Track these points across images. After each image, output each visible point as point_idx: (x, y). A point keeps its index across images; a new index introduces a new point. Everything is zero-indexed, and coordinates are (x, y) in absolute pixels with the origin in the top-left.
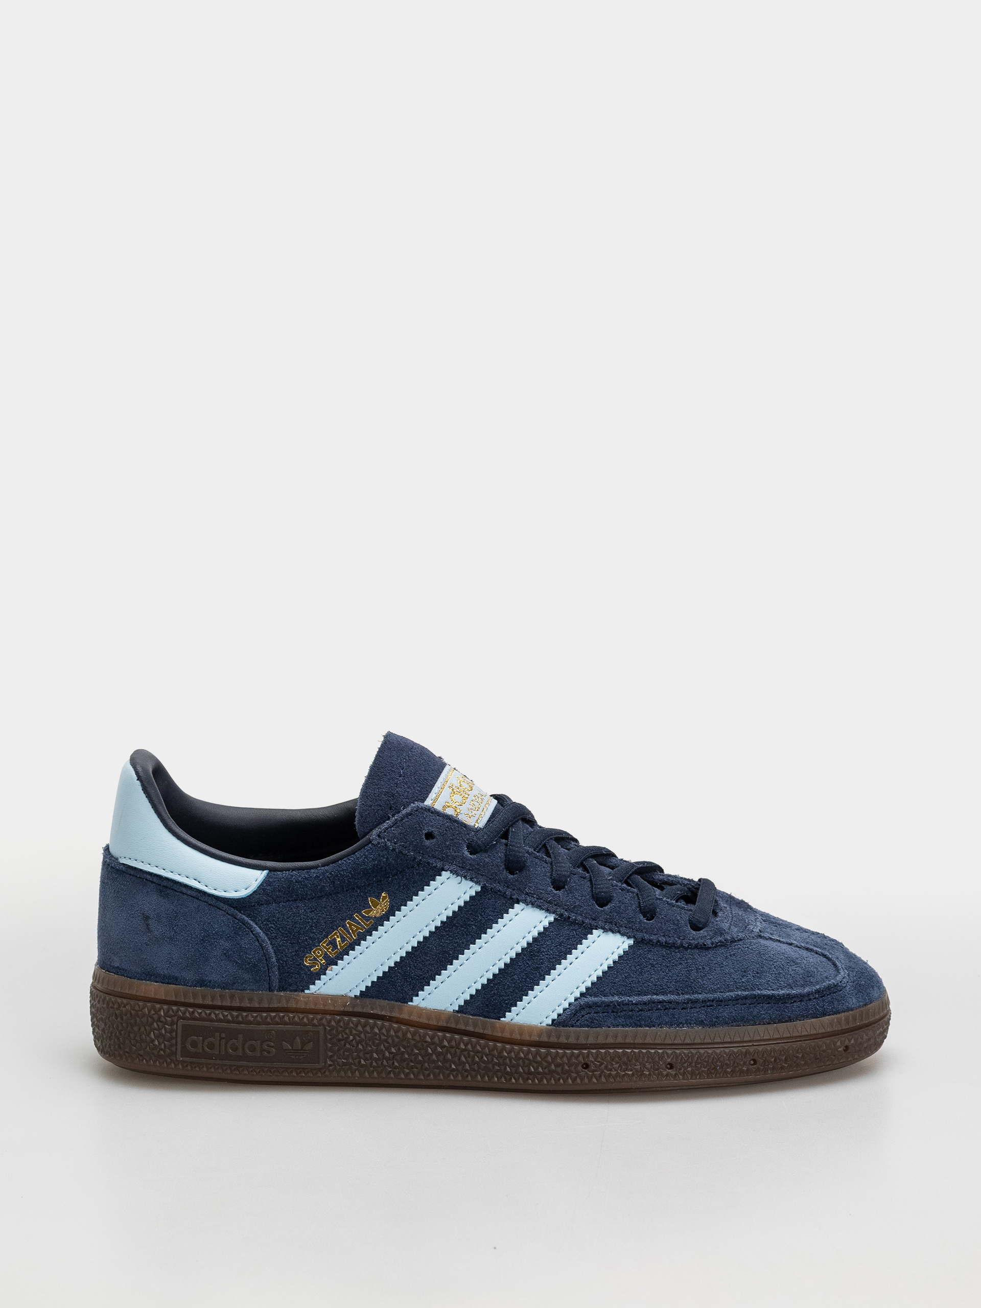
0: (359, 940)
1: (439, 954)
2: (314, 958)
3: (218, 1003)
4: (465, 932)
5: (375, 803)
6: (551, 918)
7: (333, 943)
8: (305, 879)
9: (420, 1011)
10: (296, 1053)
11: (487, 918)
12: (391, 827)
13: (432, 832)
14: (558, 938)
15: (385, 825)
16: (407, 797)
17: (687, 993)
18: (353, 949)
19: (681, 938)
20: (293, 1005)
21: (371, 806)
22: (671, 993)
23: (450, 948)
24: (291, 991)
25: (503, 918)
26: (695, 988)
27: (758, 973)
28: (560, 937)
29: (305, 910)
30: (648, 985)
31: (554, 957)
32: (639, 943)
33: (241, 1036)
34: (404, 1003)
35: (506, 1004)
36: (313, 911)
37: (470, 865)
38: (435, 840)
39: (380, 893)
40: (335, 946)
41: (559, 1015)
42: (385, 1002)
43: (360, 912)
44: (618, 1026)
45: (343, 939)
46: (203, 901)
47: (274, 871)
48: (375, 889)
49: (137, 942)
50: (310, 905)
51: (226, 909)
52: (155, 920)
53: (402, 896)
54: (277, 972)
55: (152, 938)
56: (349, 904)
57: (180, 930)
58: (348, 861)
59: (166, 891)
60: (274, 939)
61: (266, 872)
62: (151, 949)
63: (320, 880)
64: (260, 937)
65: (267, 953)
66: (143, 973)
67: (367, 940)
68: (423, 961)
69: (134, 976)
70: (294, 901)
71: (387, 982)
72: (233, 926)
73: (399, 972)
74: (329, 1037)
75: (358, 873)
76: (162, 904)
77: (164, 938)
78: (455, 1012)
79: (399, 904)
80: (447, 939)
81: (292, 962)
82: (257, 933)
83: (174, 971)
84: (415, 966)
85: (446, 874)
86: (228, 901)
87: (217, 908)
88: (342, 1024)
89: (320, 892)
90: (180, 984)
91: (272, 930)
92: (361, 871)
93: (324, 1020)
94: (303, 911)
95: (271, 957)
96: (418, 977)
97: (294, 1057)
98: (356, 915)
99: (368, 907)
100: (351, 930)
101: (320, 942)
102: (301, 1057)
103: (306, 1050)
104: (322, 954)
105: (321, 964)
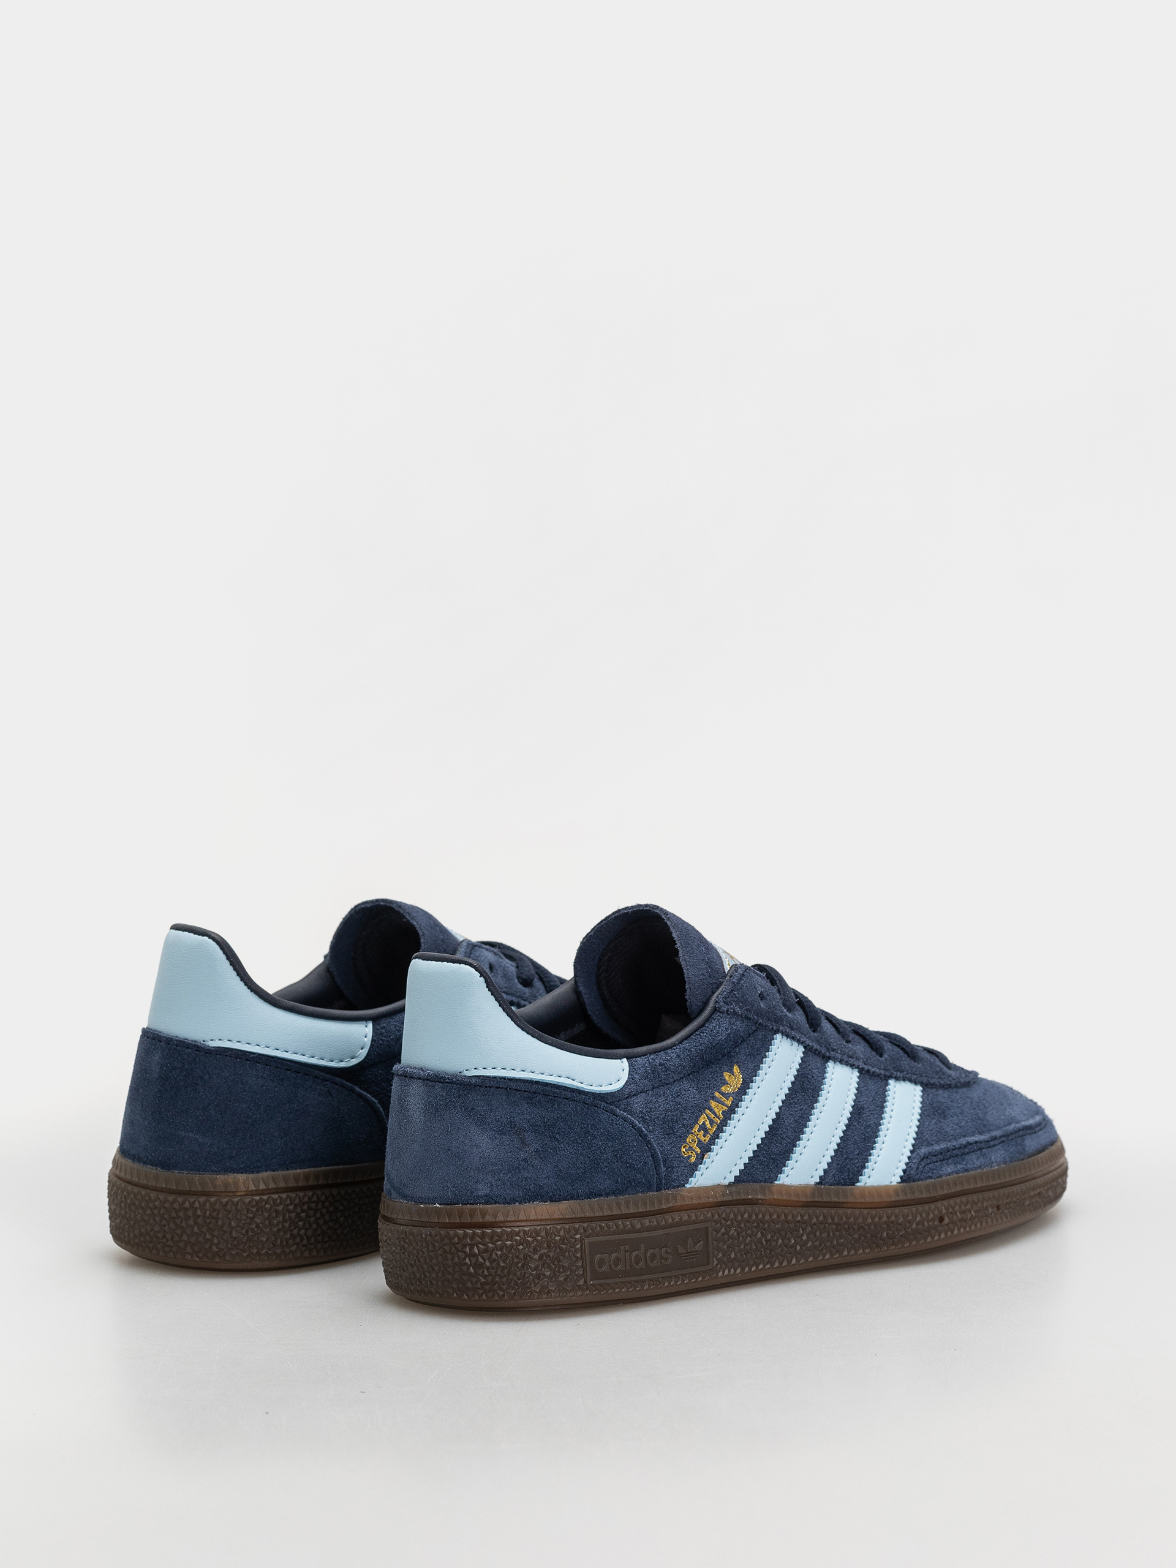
0: (725, 1120)
1: (792, 1123)
2: (689, 1148)
3: (616, 1212)
4: (806, 1097)
6: (861, 1075)
7: (703, 1128)
8: (666, 1060)
9: (788, 1188)
10: (689, 1256)
11: (816, 1080)
13: (762, 992)
14: (869, 1093)
15: (725, 991)
18: (722, 1131)
20: (680, 1202)
24: (674, 1187)
25: (826, 1079)
28: (870, 1091)
29: (672, 1095)
32: (926, 1087)
33: (642, 1246)
34: (772, 1182)
35: (858, 1167)
36: (679, 1095)
38: (766, 1001)
39: (731, 1066)
40: (706, 1131)
41: (904, 1170)
42: (757, 1186)
43: (719, 1089)
45: (712, 1122)
46: (579, 1102)
47: (632, 1058)
48: (726, 1062)
49: (511, 1161)
50: (675, 1090)
51: (604, 1106)
52: (532, 1132)
53: (751, 1066)
54: (663, 1169)
55: (532, 1152)
56: (708, 1083)
57: (563, 1138)
58: (702, 1034)
59: (536, 1097)
60: (652, 1132)
61: (625, 1060)
62: (532, 1166)
63: (681, 1060)
64: (642, 1131)
65: (652, 1148)
66: (526, 1195)
67: (732, 1119)
68: (781, 1134)
69: (513, 1201)
70: (658, 1087)
71: (755, 1163)
72: (616, 1124)
73: (764, 1150)
74: (715, 1233)
75: (714, 1046)
76: (535, 1112)
77: (547, 1151)
78: (817, 1184)
79: (750, 1075)
80: (795, 1107)
81: (673, 1156)
82: (639, 1128)
83: (565, 1185)
84: (776, 1141)
85: (778, 1036)
86: (604, 1097)
87: (595, 1106)
88: (724, 1215)
89: (679, 1073)
90: (572, 1198)
91: (648, 1123)
92: (716, 1044)
93: (709, 1215)
94: (671, 1097)
95: (656, 1153)
96: (780, 1152)
97: (688, 1261)
98: (717, 1094)
99: (725, 1083)
100: (716, 1110)
101: (692, 1128)
102: (694, 1260)
103: (697, 1251)
104: (696, 1142)
105: (696, 1153)
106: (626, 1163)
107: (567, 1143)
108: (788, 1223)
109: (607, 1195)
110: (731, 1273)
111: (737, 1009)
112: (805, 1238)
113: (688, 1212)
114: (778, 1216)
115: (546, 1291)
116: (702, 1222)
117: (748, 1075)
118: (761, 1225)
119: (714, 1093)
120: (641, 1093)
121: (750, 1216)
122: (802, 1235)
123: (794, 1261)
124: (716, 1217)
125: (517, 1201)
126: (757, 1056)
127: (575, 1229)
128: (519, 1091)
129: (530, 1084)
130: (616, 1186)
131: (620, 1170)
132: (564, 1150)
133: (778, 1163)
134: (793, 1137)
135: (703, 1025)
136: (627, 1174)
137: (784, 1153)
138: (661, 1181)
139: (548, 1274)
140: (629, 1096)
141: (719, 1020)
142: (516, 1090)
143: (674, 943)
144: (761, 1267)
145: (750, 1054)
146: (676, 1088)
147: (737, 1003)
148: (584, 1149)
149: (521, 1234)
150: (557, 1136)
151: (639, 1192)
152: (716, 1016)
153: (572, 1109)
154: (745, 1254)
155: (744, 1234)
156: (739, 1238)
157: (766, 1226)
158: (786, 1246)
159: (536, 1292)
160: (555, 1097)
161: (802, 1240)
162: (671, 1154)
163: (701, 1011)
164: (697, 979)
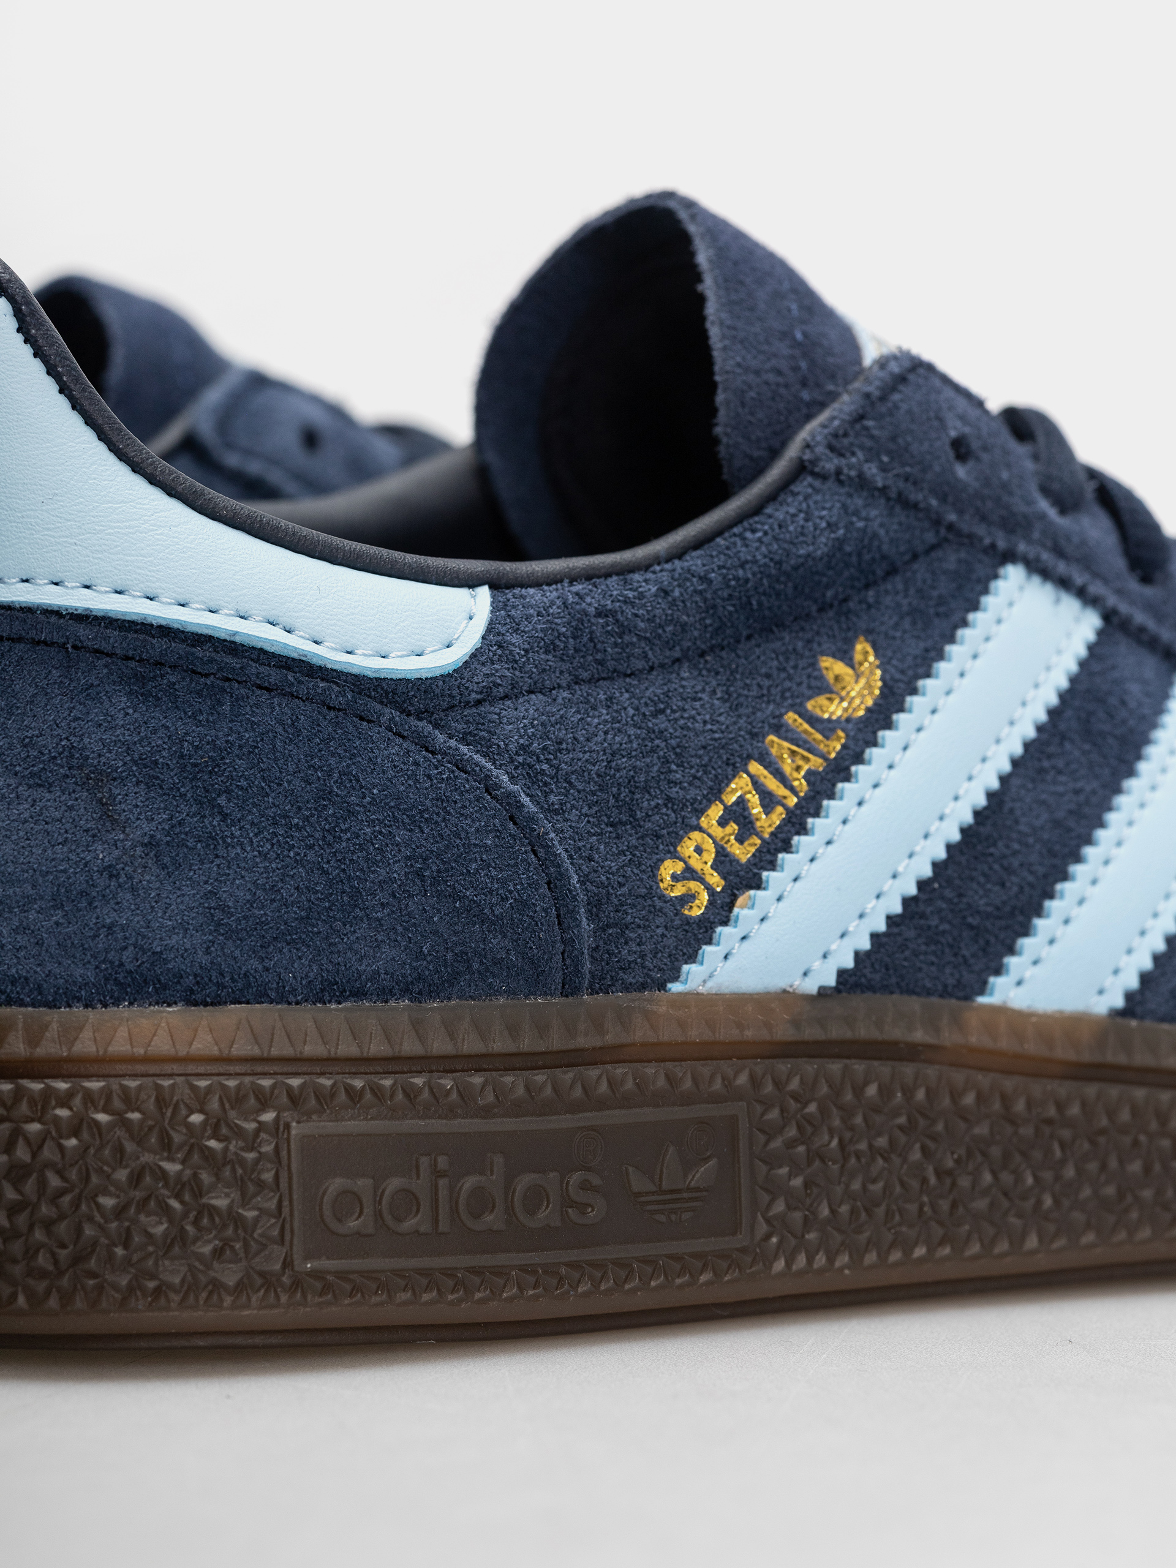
0: (813, 798)
2: (685, 873)
7: (738, 814)
8: (625, 602)
9: (1013, 1021)
10: (664, 1202)
18: (803, 830)
20: (641, 1033)
24: (627, 988)
29: (637, 709)
36: (662, 711)
39: (848, 641)
40: (747, 826)
42: (914, 1004)
43: (802, 704)
45: (769, 801)
46: (309, 699)
47: (510, 586)
48: (831, 628)
49: (65, 871)
50: (648, 694)
51: (392, 719)
52: (138, 783)
53: (915, 648)
54: (586, 925)
55: (133, 847)
56: (766, 683)
57: (241, 808)
58: (748, 535)
59: (162, 676)
60: (557, 813)
61: (484, 592)
62: (133, 889)
63: (673, 604)
64: (520, 806)
65: (547, 860)
66: (107, 979)
67: (838, 795)
68: (1004, 857)
69: (65, 997)
70: (593, 681)
71: (911, 934)
72: (429, 777)
73: (943, 898)
74: (762, 1138)
75: (788, 575)
76: (153, 723)
77: (183, 844)
78: (1116, 1013)
79: (910, 673)
80: (1055, 782)
81: (625, 890)
82: (509, 794)
83: (237, 953)
84: (984, 875)
85: (1013, 576)
86: (394, 692)
87: (362, 719)
88: (794, 1084)
89: (670, 645)
90: (261, 997)
91: (546, 784)
92: (796, 568)
93: (742, 1079)
94: (631, 711)
95: (562, 875)
96: (998, 908)
97: (663, 1218)
98: (791, 718)
99: (823, 687)
100: (787, 767)
101: (700, 812)
102: (686, 1216)
103: (697, 1189)
104: (710, 856)
105: (709, 889)
106: (455, 896)
107: (253, 824)
108: (1013, 1122)
109: (385, 994)
110: (815, 1266)
111: (871, 469)
112: (1070, 1172)
113: (669, 1065)
114: (980, 1098)
115: (152, 1285)
116: (715, 1099)
117: (903, 672)
118: (922, 1122)
119: (781, 716)
120: (530, 692)
121: (885, 1092)
122: (1063, 1162)
123: (1032, 1242)
124: (769, 1088)
125: (79, 999)
126: (936, 621)
127: (258, 1091)
128: (107, 655)
129: (141, 637)
130: (415, 969)
131: (430, 920)
132: (241, 844)
133: (988, 942)
134: (1041, 870)
135: (757, 509)
136: (455, 933)
137: (1012, 914)
138: (577, 963)
139: (159, 1230)
140: (488, 696)
141: (807, 498)
142: (97, 651)
143: (698, 278)
144: (920, 1251)
145: (913, 612)
146: (653, 688)
147: (873, 454)
148: (311, 847)
149: (77, 1101)
150: (222, 801)
151: (498, 993)
152: (802, 486)
153: (281, 722)
154: (866, 1210)
155: (863, 1146)
156: (846, 1159)
157: (940, 1127)
158: (1006, 1194)
159: (115, 1287)
160: (228, 680)
161: (1058, 1178)
162: (621, 885)
163: (759, 471)
164: (751, 378)
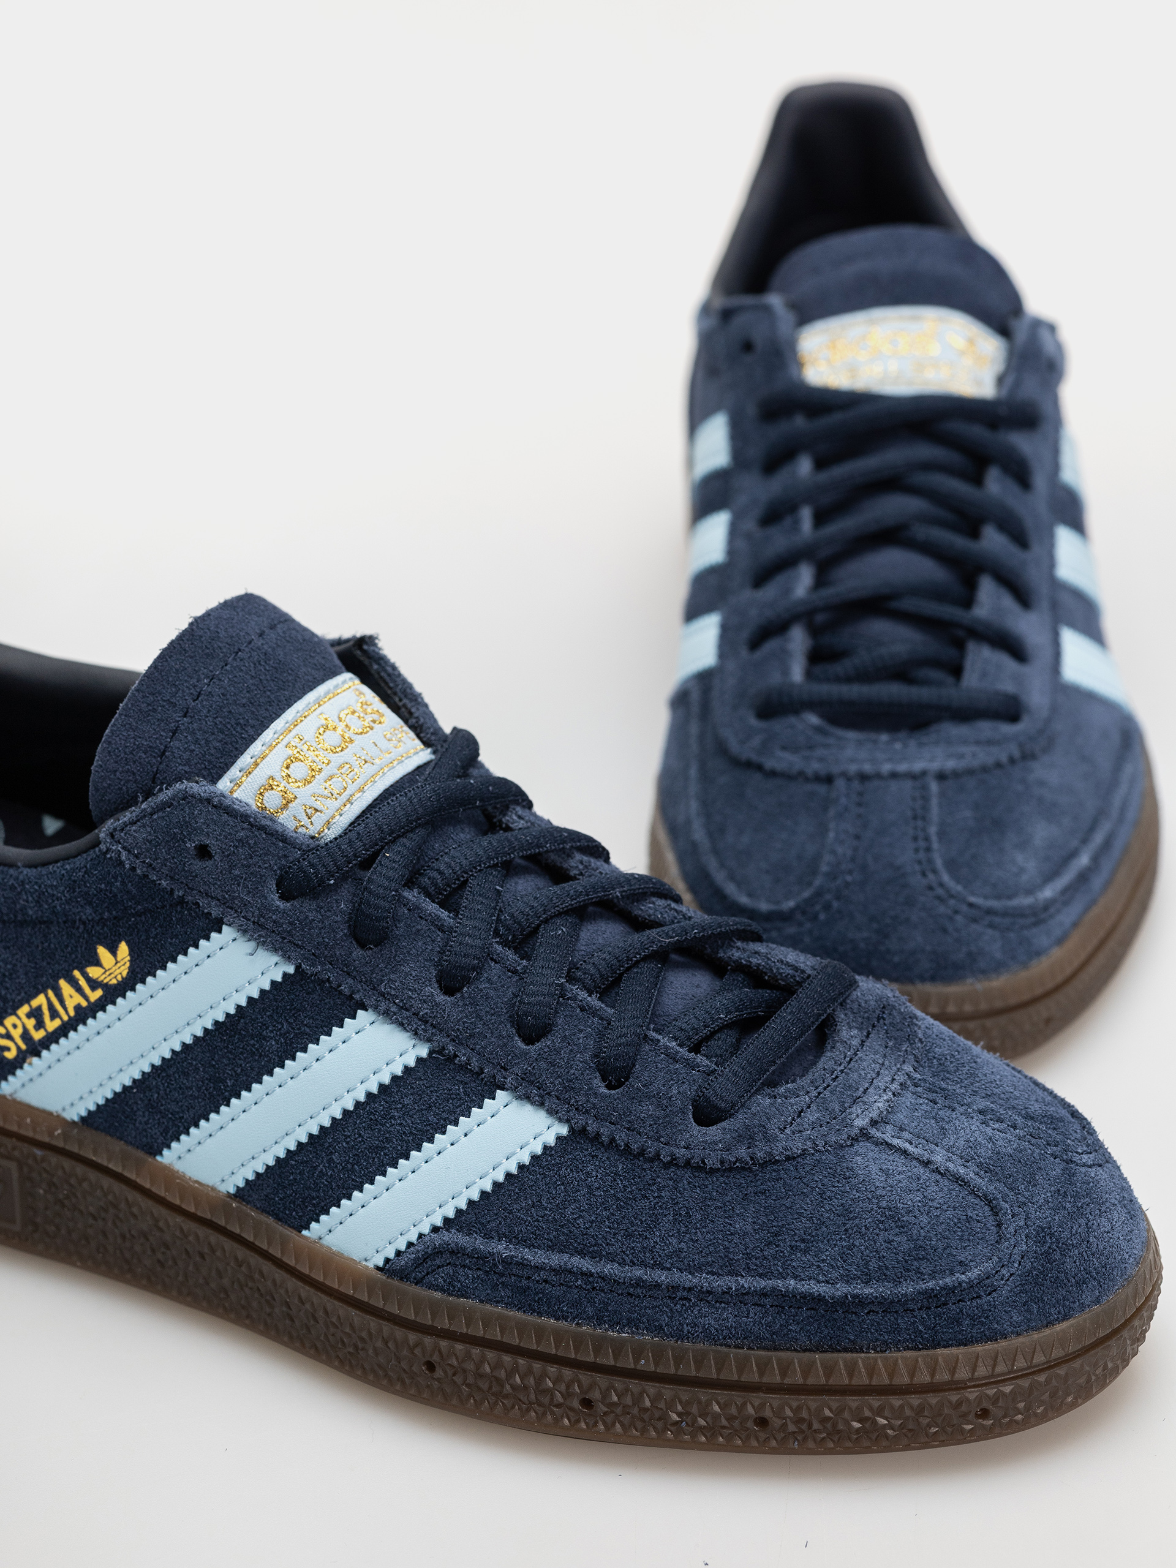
0: (76, 1021)
1: (210, 1080)
4: (257, 1050)
5: (123, 767)
6: (423, 1051)
7: (36, 1014)
9: (170, 1176)
11: (299, 1029)
12: (133, 823)
13: (207, 845)
14: (427, 1094)
15: (127, 816)
16: (188, 762)
17: (643, 1264)
19: (662, 1139)
21: (116, 771)
22: (611, 1258)
23: (228, 1073)
25: (330, 1035)
26: (660, 1256)
27: (803, 1241)
28: (431, 1092)
30: (571, 1232)
31: (411, 1133)
32: (577, 1134)
34: (148, 1154)
35: (314, 1206)
37: (274, 922)
38: (211, 862)
39: (115, 941)
40: (40, 1025)
41: (398, 1253)
43: (84, 968)
44: (498, 1302)
48: (106, 932)
53: (151, 957)
67: (88, 1025)
78: (229, 1195)
79: (146, 970)
93: (17, 1152)
96: (172, 1114)
98: (76, 973)
99: (98, 963)
100: (67, 999)
101: (16, 1008)
104: (20, 1030)
105: (18, 1048)
116: (4, 1157)
119: (71, 971)
124: (32, 1161)
126: (168, 947)
133: (164, 1130)
134: (203, 1102)
137: (180, 1120)
